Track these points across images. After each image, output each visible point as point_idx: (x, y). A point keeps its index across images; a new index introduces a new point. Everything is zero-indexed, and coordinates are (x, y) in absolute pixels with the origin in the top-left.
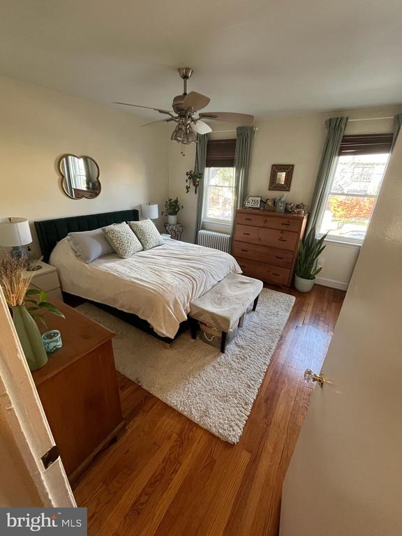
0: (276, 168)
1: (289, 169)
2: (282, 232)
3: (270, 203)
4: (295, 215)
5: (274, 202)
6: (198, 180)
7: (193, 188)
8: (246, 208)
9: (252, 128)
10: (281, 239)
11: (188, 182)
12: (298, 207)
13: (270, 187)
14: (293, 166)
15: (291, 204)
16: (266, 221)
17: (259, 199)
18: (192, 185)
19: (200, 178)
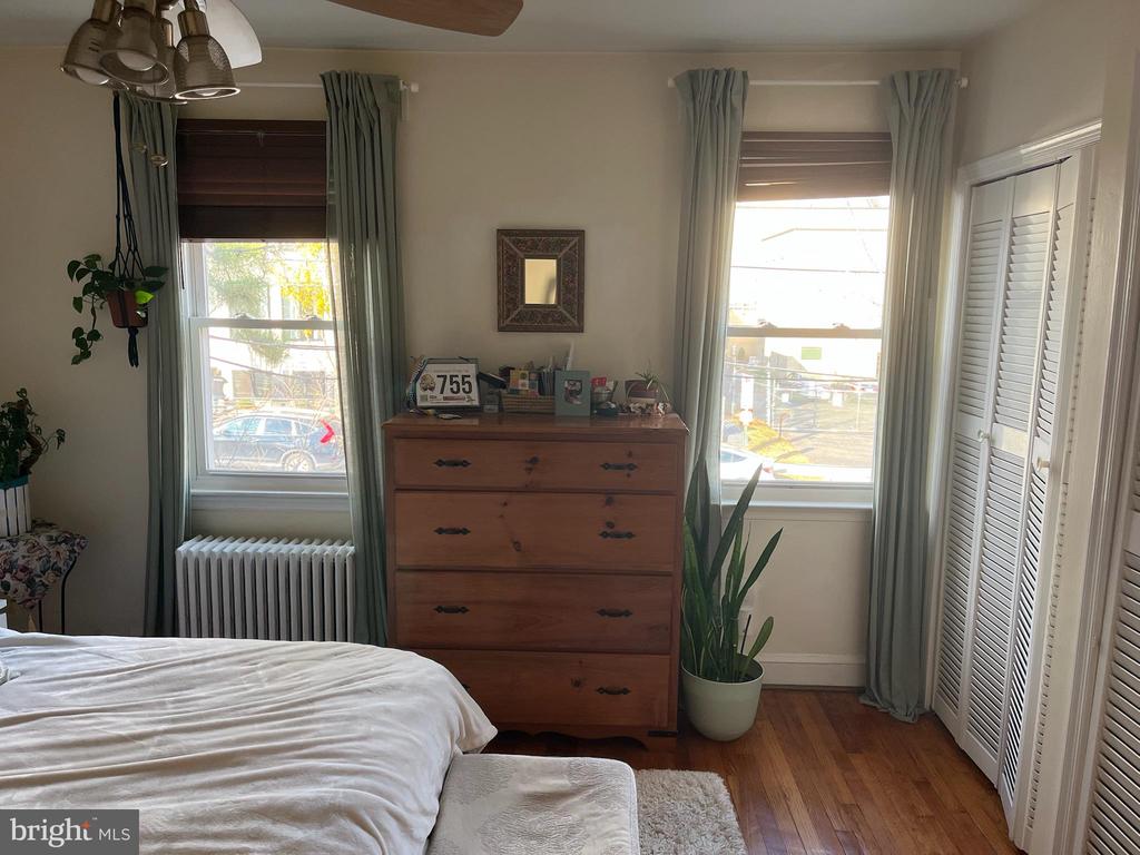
0: (515, 246)
1: (566, 246)
2: (609, 502)
3: (523, 384)
4: (634, 425)
5: (540, 377)
6: (145, 297)
7: (114, 339)
8: (422, 412)
9: (391, 83)
10: (611, 532)
11: (87, 307)
12: (636, 388)
13: (500, 317)
14: (580, 234)
15: (602, 381)
16: (534, 461)
17: (471, 370)
18: (105, 323)
19: (151, 288)
